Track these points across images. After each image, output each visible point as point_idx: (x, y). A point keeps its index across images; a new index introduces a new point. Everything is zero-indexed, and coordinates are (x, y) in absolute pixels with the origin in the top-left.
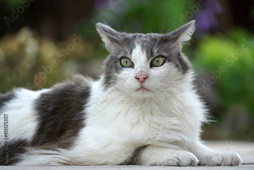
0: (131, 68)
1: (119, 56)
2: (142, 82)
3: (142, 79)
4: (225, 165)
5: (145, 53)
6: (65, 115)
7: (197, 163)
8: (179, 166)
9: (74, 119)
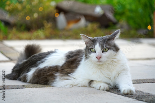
0: (94, 53)
1: (90, 48)
2: (99, 59)
3: (99, 58)
5: (100, 47)
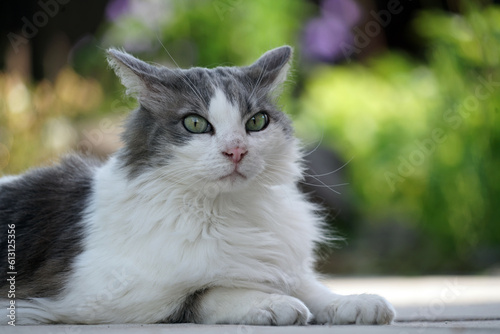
2: (237, 162)
4: (362, 323)
6: (45, 231)
7: (308, 320)
8: (272, 324)
9: (63, 237)
